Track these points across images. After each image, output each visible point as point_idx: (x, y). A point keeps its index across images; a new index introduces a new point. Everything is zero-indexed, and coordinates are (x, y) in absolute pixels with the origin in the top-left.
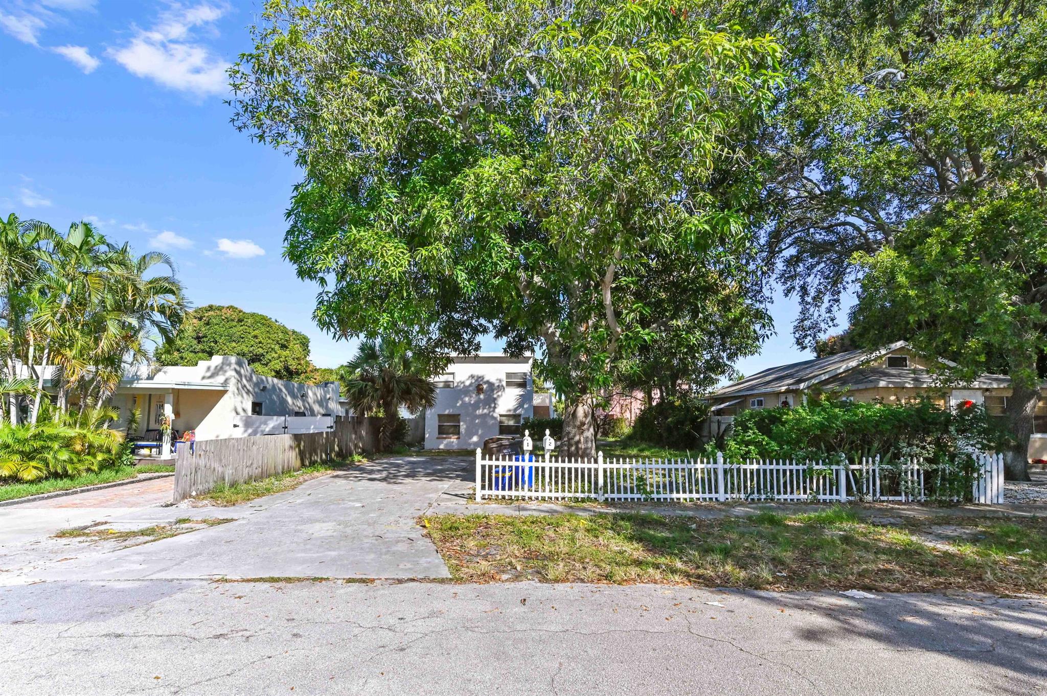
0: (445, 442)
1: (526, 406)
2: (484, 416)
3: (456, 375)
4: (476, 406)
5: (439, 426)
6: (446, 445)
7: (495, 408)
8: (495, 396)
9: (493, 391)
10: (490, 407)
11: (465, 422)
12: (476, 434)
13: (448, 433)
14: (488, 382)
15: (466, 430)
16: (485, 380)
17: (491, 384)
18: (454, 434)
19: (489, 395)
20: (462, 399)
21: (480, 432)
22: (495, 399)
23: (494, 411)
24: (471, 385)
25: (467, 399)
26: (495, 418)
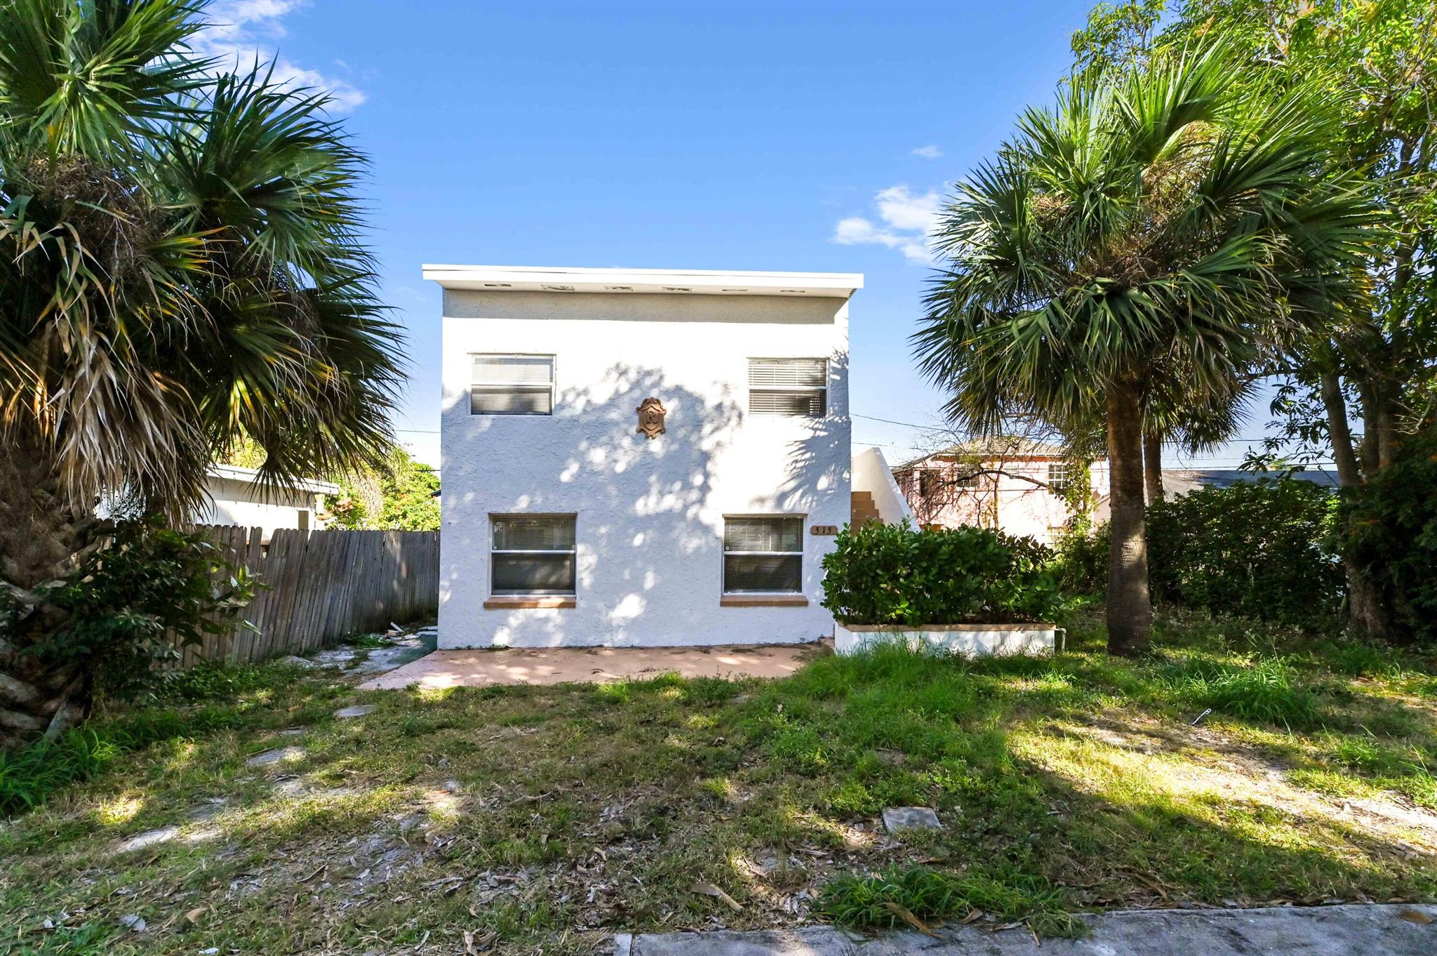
0: (516, 618)
1: (823, 483)
2: (666, 520)
3: (559, 362)
4: (634, 482)
5: (496, 558)
6: (523, 628)
7: (705, 488)
8: (706, 445)
9: (698, 425)
10: (687, 486)
11: (593, 541)
12: (635, 586)
13: (525, 587)
14: (678, 391)
15: (598, 570)
16: (668, 383)
17: (691, 402)
18: (556, 587)
19: (685, 443)
20: (581, 457)
21: (650, 581)
22: (706, 457)
23: (701, 501)
24: (613, 403)
25: (598, 456)
26: (706, 529)
